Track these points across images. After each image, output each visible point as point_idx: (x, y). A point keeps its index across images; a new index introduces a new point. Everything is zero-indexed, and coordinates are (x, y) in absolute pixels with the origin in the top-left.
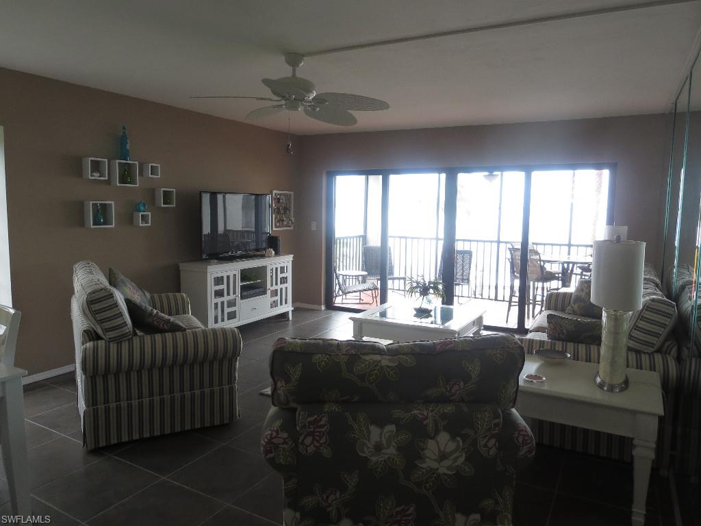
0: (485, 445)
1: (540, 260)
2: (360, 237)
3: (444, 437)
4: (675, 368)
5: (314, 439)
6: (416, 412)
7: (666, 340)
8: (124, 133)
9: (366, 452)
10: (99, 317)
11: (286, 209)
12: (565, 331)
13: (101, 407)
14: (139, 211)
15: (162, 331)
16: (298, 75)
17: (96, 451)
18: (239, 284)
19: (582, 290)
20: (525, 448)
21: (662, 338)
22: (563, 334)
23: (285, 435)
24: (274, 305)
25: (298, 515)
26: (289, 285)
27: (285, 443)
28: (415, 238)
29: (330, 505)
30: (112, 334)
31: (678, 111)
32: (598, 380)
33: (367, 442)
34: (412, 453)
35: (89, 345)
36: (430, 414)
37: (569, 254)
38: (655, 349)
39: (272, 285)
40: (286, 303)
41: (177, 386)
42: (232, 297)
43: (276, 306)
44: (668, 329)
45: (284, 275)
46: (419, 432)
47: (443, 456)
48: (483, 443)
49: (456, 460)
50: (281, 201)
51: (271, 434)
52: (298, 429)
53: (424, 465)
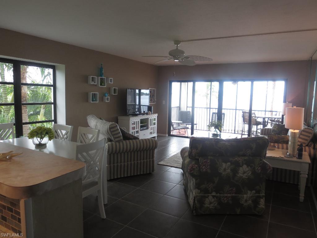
0: (257, 169)
1: (255, 117)
2: (177, 107)
3: (245, 166)
4: (313, 151)
5: (205, 167)
6: (236, 159)
7: (310, 142)
8: (102, 66)
9: (221, 171)
10: (113, 133)
11: (153, 95)
12: (274, 139)
13: (112, 165)
14: (106, 96)
15: (131, 139)
16: (179, 48)
17: (110, 180)
18: (140, 125)
19: (275, 127)
20: (270, 170)
21: (308, 141)
22: (273, 140)
23: (197, 166)
24: (151, 133)
25: (199, 191)
26: (156, 126)
27: (197, 168)
28: (201, 108)
29: (209, 188)
30: (117, 140)
31: (312, 59)
32: (288, 154)
33: (221, 168)
34: (235, 171)
35: (109, 143)
36: (241, 159)
37: (265, 114)
38: (306, 145)
39: (150, 126)
40: (155, 133)
41: (136, 159)
42: (137, 130)
43: (152, 134)
44: (311, 138)
45: (154, 122)
46: (237, 165)
47: (244, 173)
48: (257, 168)
49: (248, 174)
50: (152, 92)
51: (192, 166)
52: (200, 164)
53: (238, 175)
